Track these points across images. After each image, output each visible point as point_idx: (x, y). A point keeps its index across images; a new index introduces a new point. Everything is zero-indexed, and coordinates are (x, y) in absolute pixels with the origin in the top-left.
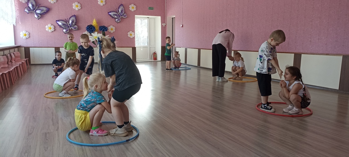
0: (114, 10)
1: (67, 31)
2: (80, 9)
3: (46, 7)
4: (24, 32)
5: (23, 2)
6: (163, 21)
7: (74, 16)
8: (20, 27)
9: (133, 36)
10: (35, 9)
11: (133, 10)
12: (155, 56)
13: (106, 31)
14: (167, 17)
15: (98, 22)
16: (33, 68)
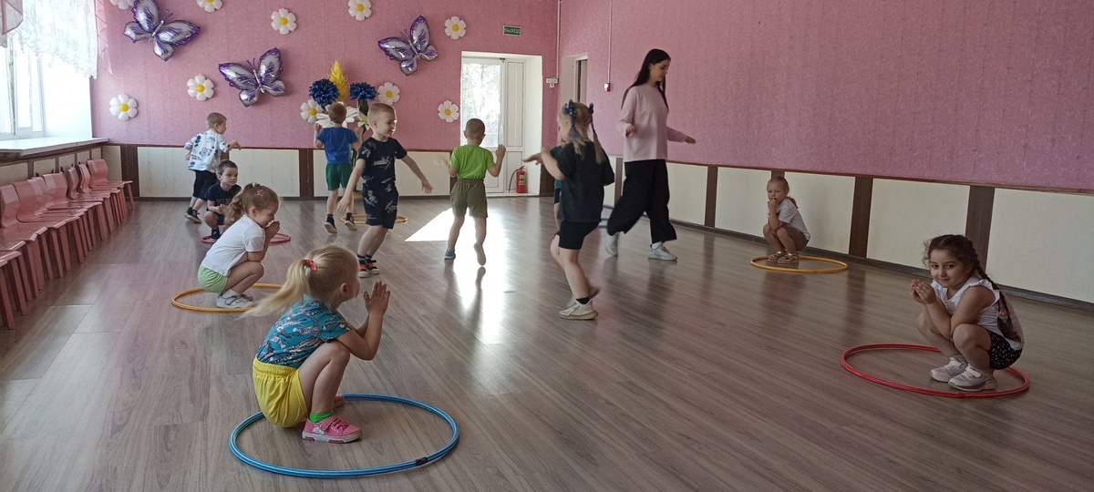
0: (398, 35)
1: (252, 97)
2: (292, 29)
3: (190, 24)
4: (122, 98)
5: (122, 6)
6: (550, 70)
7: (276, 51)
8: (108, 84)
9: (454, 116)
10: (155, 29)
11: (455, 36)
12: (522, 180)
13: (370, 98)
14: (563, 59)
15: (348, 71)
16: (145, 210)
